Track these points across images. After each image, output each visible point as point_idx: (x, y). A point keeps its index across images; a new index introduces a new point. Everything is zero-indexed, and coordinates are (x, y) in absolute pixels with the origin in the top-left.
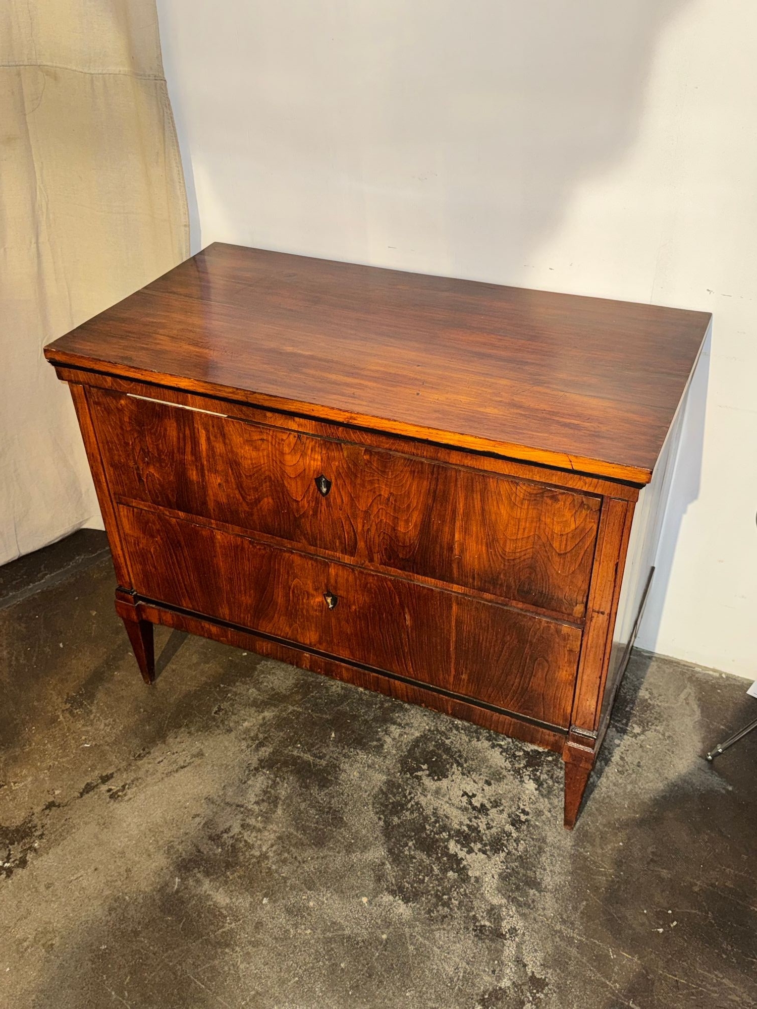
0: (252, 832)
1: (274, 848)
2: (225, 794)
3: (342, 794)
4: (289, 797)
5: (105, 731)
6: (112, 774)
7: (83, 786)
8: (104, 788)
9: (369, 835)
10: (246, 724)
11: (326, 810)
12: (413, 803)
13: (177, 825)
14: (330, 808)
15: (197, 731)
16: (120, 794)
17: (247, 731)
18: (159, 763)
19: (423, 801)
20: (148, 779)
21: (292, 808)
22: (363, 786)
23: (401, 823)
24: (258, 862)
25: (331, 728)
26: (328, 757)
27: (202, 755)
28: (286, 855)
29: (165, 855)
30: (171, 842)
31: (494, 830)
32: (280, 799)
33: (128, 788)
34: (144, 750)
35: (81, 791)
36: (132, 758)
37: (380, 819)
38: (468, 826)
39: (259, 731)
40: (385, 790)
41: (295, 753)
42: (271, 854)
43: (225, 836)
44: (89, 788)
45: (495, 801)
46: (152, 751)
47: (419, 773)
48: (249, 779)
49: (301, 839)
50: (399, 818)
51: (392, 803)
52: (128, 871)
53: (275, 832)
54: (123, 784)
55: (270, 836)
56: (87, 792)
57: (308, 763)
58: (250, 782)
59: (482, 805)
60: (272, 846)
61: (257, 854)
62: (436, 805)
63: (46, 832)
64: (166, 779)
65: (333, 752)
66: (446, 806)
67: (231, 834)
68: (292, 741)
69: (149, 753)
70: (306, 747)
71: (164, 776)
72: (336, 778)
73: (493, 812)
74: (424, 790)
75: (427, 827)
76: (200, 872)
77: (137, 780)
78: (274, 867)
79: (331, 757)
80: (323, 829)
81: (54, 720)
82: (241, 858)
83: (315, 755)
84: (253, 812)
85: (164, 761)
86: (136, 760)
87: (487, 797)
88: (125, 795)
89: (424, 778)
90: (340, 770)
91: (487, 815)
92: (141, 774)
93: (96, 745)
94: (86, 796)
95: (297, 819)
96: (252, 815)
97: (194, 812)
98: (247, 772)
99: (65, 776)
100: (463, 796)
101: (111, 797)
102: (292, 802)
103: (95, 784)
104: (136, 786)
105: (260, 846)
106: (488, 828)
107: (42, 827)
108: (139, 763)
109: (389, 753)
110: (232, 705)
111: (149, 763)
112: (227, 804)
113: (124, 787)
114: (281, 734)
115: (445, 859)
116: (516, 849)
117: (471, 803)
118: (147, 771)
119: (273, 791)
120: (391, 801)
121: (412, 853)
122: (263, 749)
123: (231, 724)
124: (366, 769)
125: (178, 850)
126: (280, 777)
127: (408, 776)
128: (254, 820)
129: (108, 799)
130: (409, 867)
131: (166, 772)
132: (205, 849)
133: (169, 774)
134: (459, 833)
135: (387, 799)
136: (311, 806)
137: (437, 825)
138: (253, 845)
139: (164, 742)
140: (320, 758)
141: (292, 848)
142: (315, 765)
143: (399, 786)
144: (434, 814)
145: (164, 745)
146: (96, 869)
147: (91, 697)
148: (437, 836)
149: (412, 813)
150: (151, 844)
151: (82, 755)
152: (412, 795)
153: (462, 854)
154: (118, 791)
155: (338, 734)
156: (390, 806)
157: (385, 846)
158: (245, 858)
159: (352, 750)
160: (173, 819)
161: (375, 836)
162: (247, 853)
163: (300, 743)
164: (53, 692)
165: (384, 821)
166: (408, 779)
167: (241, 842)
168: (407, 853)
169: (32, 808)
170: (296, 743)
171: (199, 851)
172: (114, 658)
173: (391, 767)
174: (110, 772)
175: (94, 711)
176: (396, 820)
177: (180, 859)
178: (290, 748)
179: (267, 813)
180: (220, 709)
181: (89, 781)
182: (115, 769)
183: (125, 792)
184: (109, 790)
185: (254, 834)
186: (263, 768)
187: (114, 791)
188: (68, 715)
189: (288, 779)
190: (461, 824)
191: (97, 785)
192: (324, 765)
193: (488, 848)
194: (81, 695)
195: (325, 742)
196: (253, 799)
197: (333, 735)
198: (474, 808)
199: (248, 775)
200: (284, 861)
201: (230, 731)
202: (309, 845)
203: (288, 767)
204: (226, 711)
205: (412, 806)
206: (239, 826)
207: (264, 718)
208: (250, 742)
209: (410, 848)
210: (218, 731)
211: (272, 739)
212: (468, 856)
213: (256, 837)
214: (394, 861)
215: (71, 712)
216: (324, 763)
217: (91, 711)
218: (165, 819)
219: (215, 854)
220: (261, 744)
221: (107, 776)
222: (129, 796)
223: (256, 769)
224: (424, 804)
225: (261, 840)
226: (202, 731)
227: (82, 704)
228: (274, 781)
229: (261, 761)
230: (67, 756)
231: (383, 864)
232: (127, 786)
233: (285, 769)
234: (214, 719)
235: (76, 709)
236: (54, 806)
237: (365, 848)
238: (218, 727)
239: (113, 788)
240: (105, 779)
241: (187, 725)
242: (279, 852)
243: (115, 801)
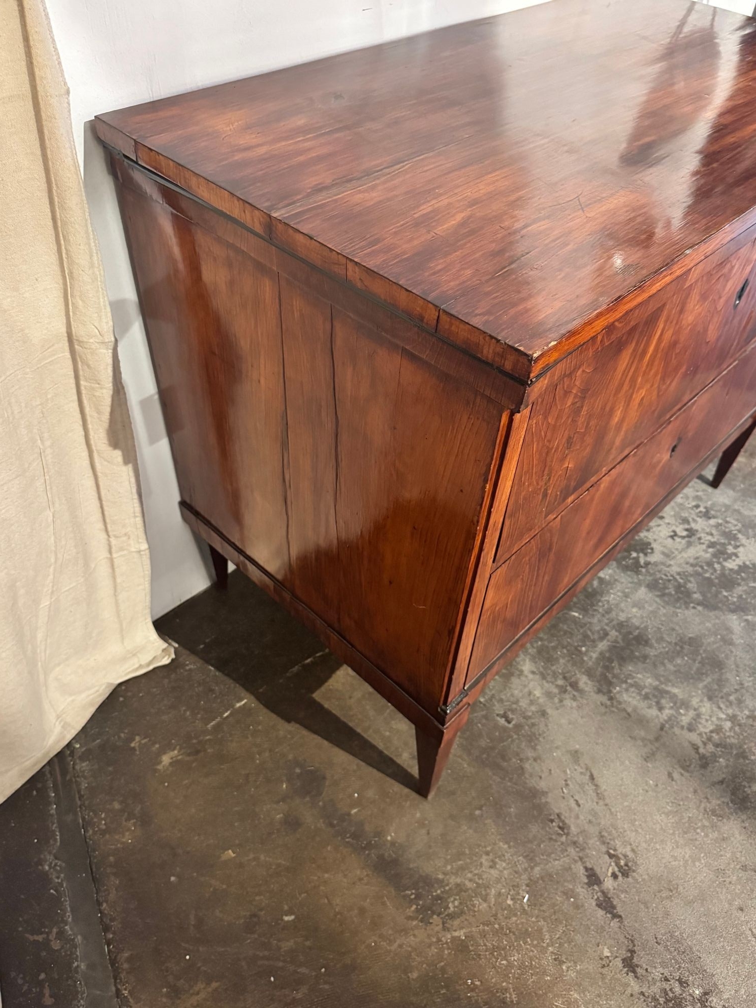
0: (700, 723)
1: (722, 706)
2: (643, 739)
3: (659, 629)
4: (657, 677)
5: (504, 869)
6: (586, 869)
7: (601, 913)
8: (609, 883)
9: (713, 622)
10: (538, 693)
11: (678, 648)
12: (678, 577)
13: (682, 800)
14: (676, 644)
15: (534, 749)
16: (622, 863)
17: (549, 695)
18: (579, 805)
19: (675, 569)
20: (603, 822)
21: (672, 677)
22: (650, 609)
23: (701, 593)
24: (740, 725)
25: (567, 613)
26: (606, 627)
27: (576, 752)
28: (732, 698)
29: (725, 820)
30: (705, 810)
31: (714, 532)
32: (658, 685)
33: (615, 850)
34: (552, 821)
35: (609, 915)
36: (564, 838)
37: (694, 608)
38: (709, 547)
39: (552, 683)
40: (659, 593)
41: (594, 655)
42: (730, 711)
43: (701, 750)
44: (607, 904)
45: (683, 520)
46: (557, 811)
47: (642, 561)
48: (625, 710)
49: (713, 680)
50: (695, 593)
51: (676, 592)
52: (744, 868)
53: (701, 701)
54: (607, 857)
55: (706, 708)
56: (614, 907)
57: (613, 648)
58: (629, 710)
59: (687, 530)
60: (720, 708)
61: (728, 725)
62: (682, 561)
63: (677, 975)
64: (607, 801)
65: (599, 621)
66: (685, 555)
67: (700, 744)
68: (575, 655)
69: (559, 815)
70: (588, 643)
71: (601, 803)
72: (638, 628)
73: (693, 525)
74: (663, 564)
75: (707, 575)
76: (750, 787)
77: (602, 836)
78: (747, 712)
79: (607, 624)
80: (702, 658)
81: (461, 947)
82: (733, 741)
83: (601, 639)
84: (672, 715)
85: (576, 797)
86: (567, 834)
87: (677, 524)
88: (625, 856)
89: (648, 559)
90: (626, 622)
91: (697, 531)
92: (593, 830)
93: (527, 885)
94: (619, 910)
95: (686, 677)
96: (677, 718)
97: (664, 777)
98: (614, 709)
99: (578, 938)
100: (673, 539)
101: (625, 874)
102: (663, 676)
103: (599, 894)
104: (613, 839)
105: (719, 719)
106: (712, 534)
107: (667, 980)
108: (574, 829)
109: (611, 576)
110: (501, 701)
111: (577, 817)
112: (657, 739)
113: (611, 856)
114: (562, 661)
115: (743, 575)
116: (736, 525)
117: (683, 537)
118: (590, 822)
119: (646, 690)
120: (673, 593)
121: (735, 595)
122: (581, 685)
123: (533, 708)
124: (629, 600)
125: (719, 805)
126: (627, 678)
127: (644, 570)
128: (683, 718)
129: (630, 879)
130: (751, 603)
131: (595, 800)
132: (718, 776)
133: (600, 796)
134: (714, 555)
135: (670, 594)
136: (671, 660)
137: (706, 568)
138: (717, 725)
139: (544, 793)
140: (606, 634)
141: (725, 691)
142: (616, 641)
143: (656, 581)
144: (692, 565)
145: (550, 795)
146: (742, 910)
147: (427, 882)
148: (718, 572)
149: (690, 582)
150: (707, 835)
151: (544, 908)
152: (669, 575)
153: (739, 562)
154: (617, 865)
155: (575, 609)
156: (681, 596)
157: (726, 613)
158: (733, 737)
159: (600, 604)
160: (672, 803)
161: (714, 617)
162: (728, 734)
163: (582, 646)
164: (398, 942)
165: (698, 604)
166: (647, 571)
167: (711, 737)
168: (735, 600)
169: (632, 995)
170: (580, 651)
171: (722, 782)
172: (355, 836)
173: (630, 579)
174: (582, 871)
175: (458, 880)
176: (697, 596)
177: (731, 805)
178: (585, 658)
179: (675, 703)
180: (505, 716)
181: (594, 903)
182: (580, 863)
183: (620, 856)
184: (615, 876)
185: (703, 721)
186: (610, 691)
187: (616, 869)
188: (456, 922)
189: (631, 671)
190: (706, 551)
191: (603, 892)
192: (617, 634)
193: (733, 542)
194: (418, 897)
195: (585, 625)
196: (654, 712)
197: (576, 614)
198: (688, 536)
199: (617, 708)
200: (740, 702)
201: (544, 714)
202: (722, 674)
203: (613, 668)
204: (509, 710)
205: (681, 578)
206: (691, 734)
207: (533, 673)
208: (567, 696)
209: (730, 595)
210: (542, 727)
211: (568, 672)
212: (742, 558)
213: (707, 720)
214: (743, 611)
215: (452, 916)
216: (613, 633)
217: (458, 885)
218: (670, 812)
219: (727, 766)
220: (574, 685)
221: (588, 877)
222: (627, 850)
223: (611, 699)
224: (679, 570)
225: (711, 716)
226: (536, 745)
227: (439, 898)
228: (632, 686)
229: (599, 691)
230: (540, 930)
231: (746, 620)
232: (612, 852)
233: (616, 671)
234: (518, 727)
235: (447, 907)
236: (632, 958)
237: (729, 630)
238: (533, 725)
239: (610, 871)
240: (593, 878)
241: (521, 760)
242: (728, 703)
243: (634, 871)
